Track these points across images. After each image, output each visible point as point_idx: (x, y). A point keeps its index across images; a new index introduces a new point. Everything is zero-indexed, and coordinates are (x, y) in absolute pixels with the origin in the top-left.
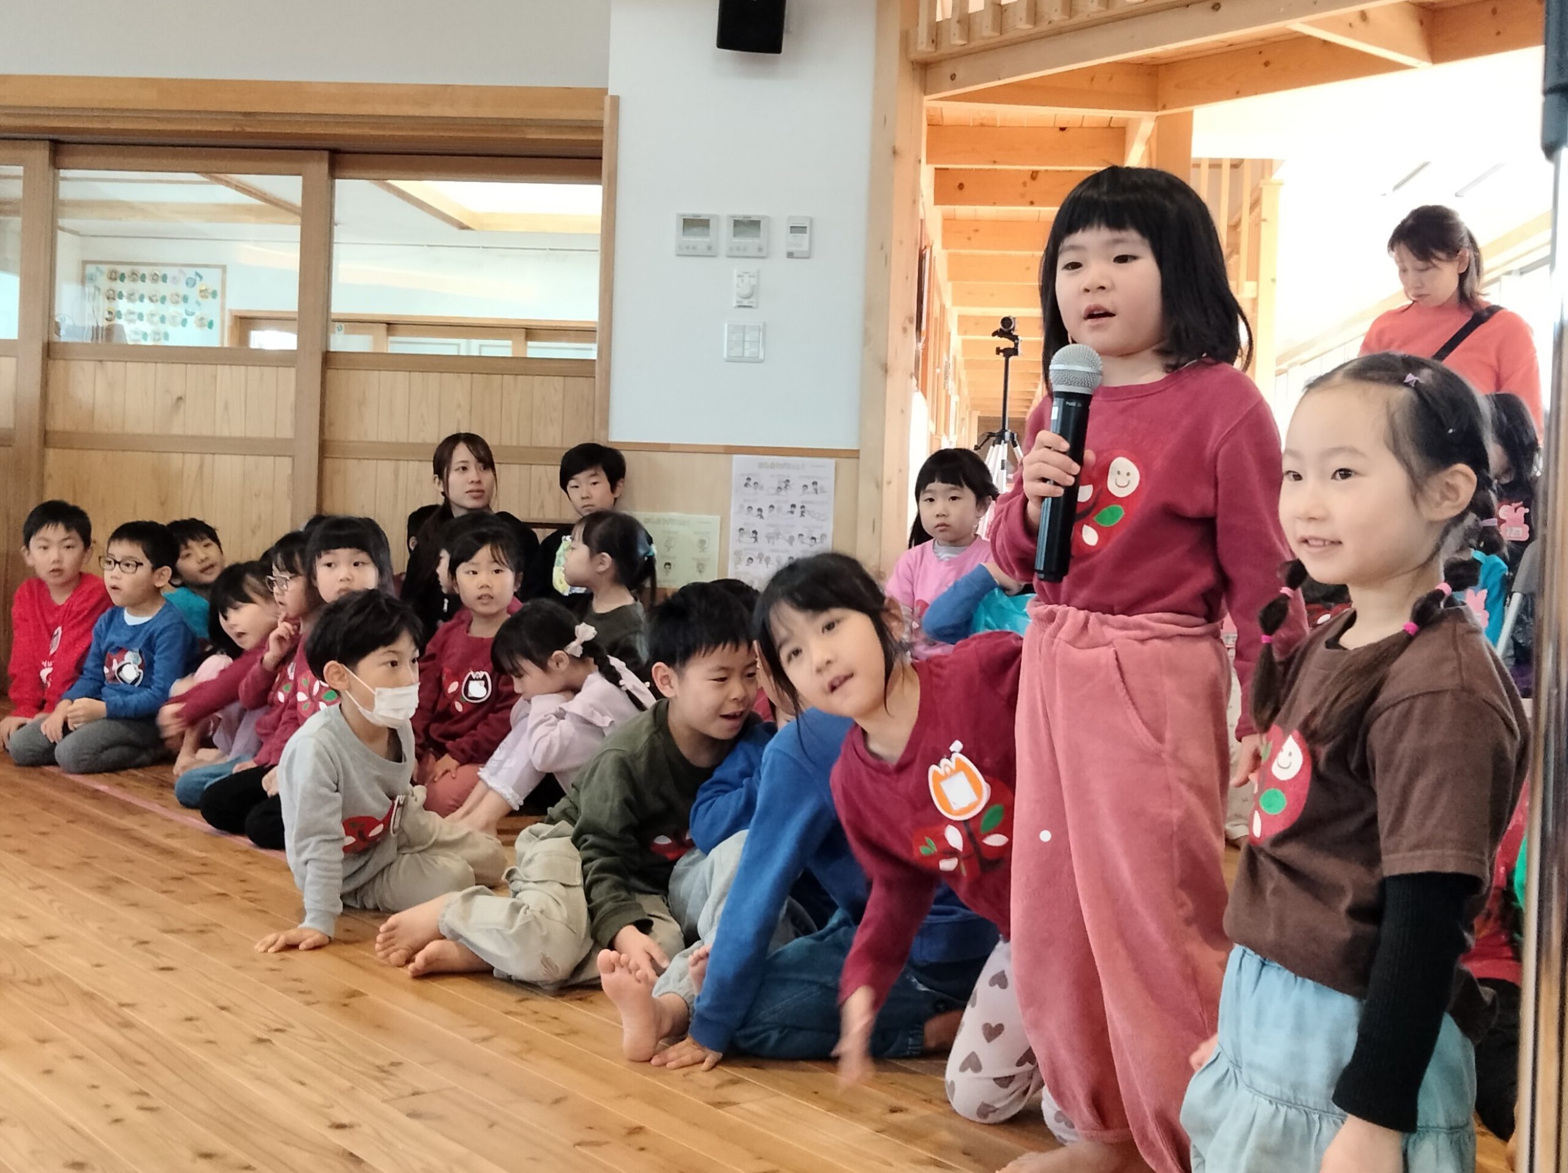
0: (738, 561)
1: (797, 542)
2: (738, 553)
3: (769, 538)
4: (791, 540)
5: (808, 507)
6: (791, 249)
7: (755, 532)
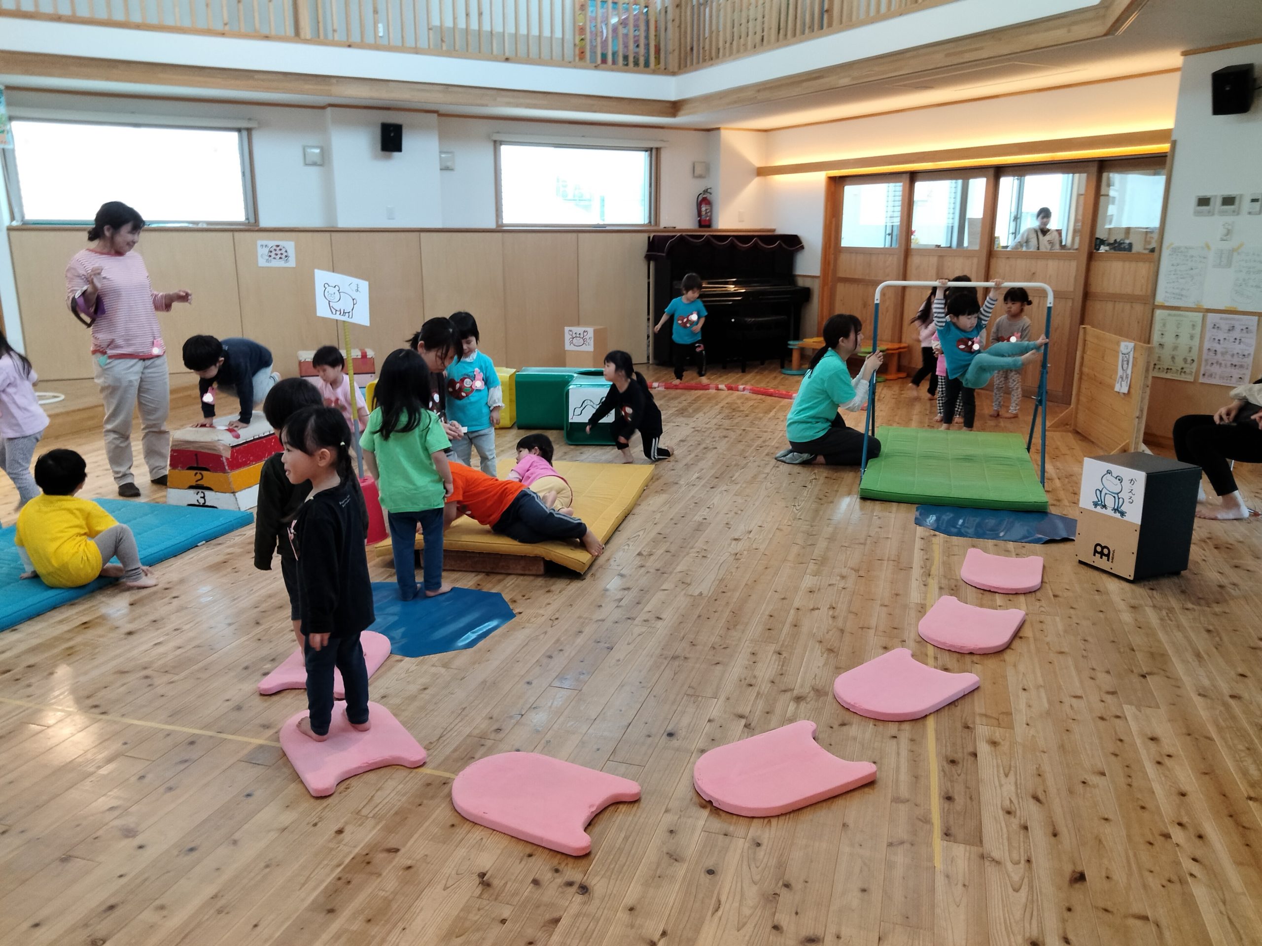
0: (1207, 364)
1: (1236, 356)
2: (1206, 360)
3: (1223, 354)
4: (1233, 355)
5: (1243, 339)
6: (1250, 210)
7: (1216, 351)
